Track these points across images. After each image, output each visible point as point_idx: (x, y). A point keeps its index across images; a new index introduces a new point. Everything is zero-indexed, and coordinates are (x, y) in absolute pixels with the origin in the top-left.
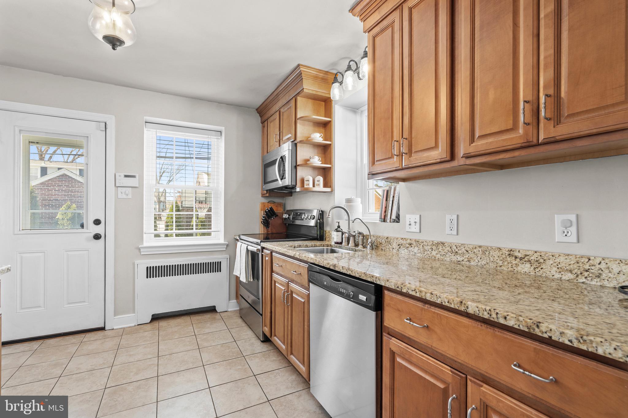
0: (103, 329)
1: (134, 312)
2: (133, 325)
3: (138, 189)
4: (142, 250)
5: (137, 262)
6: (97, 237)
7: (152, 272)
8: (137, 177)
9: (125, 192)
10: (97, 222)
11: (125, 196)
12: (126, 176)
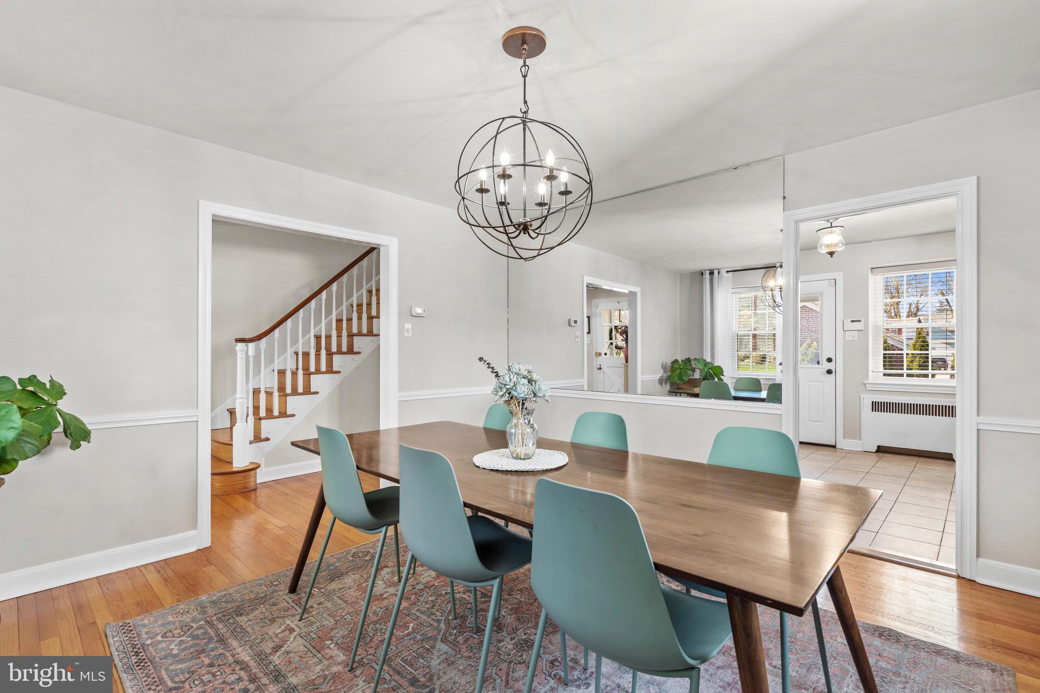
0: (834, 447)
1: (860, 440)
2: (860, 450)
3: (863, 332)
4: (867, 386)
5: (862, 396)
6: (829, 372)
7: (877, 407)
8: (863, 321)
9: (852, 335)
10: (829, 360)
11: (851, 339)
12: (852, 321)
